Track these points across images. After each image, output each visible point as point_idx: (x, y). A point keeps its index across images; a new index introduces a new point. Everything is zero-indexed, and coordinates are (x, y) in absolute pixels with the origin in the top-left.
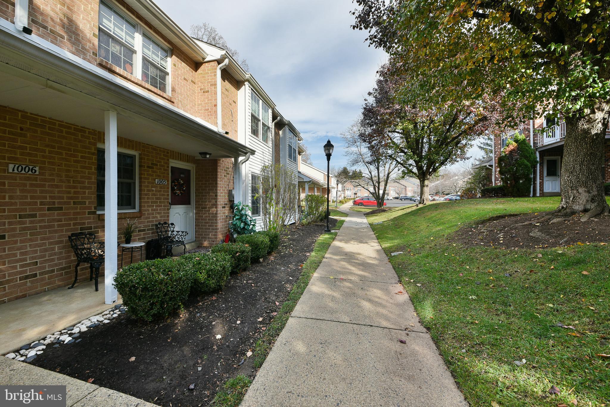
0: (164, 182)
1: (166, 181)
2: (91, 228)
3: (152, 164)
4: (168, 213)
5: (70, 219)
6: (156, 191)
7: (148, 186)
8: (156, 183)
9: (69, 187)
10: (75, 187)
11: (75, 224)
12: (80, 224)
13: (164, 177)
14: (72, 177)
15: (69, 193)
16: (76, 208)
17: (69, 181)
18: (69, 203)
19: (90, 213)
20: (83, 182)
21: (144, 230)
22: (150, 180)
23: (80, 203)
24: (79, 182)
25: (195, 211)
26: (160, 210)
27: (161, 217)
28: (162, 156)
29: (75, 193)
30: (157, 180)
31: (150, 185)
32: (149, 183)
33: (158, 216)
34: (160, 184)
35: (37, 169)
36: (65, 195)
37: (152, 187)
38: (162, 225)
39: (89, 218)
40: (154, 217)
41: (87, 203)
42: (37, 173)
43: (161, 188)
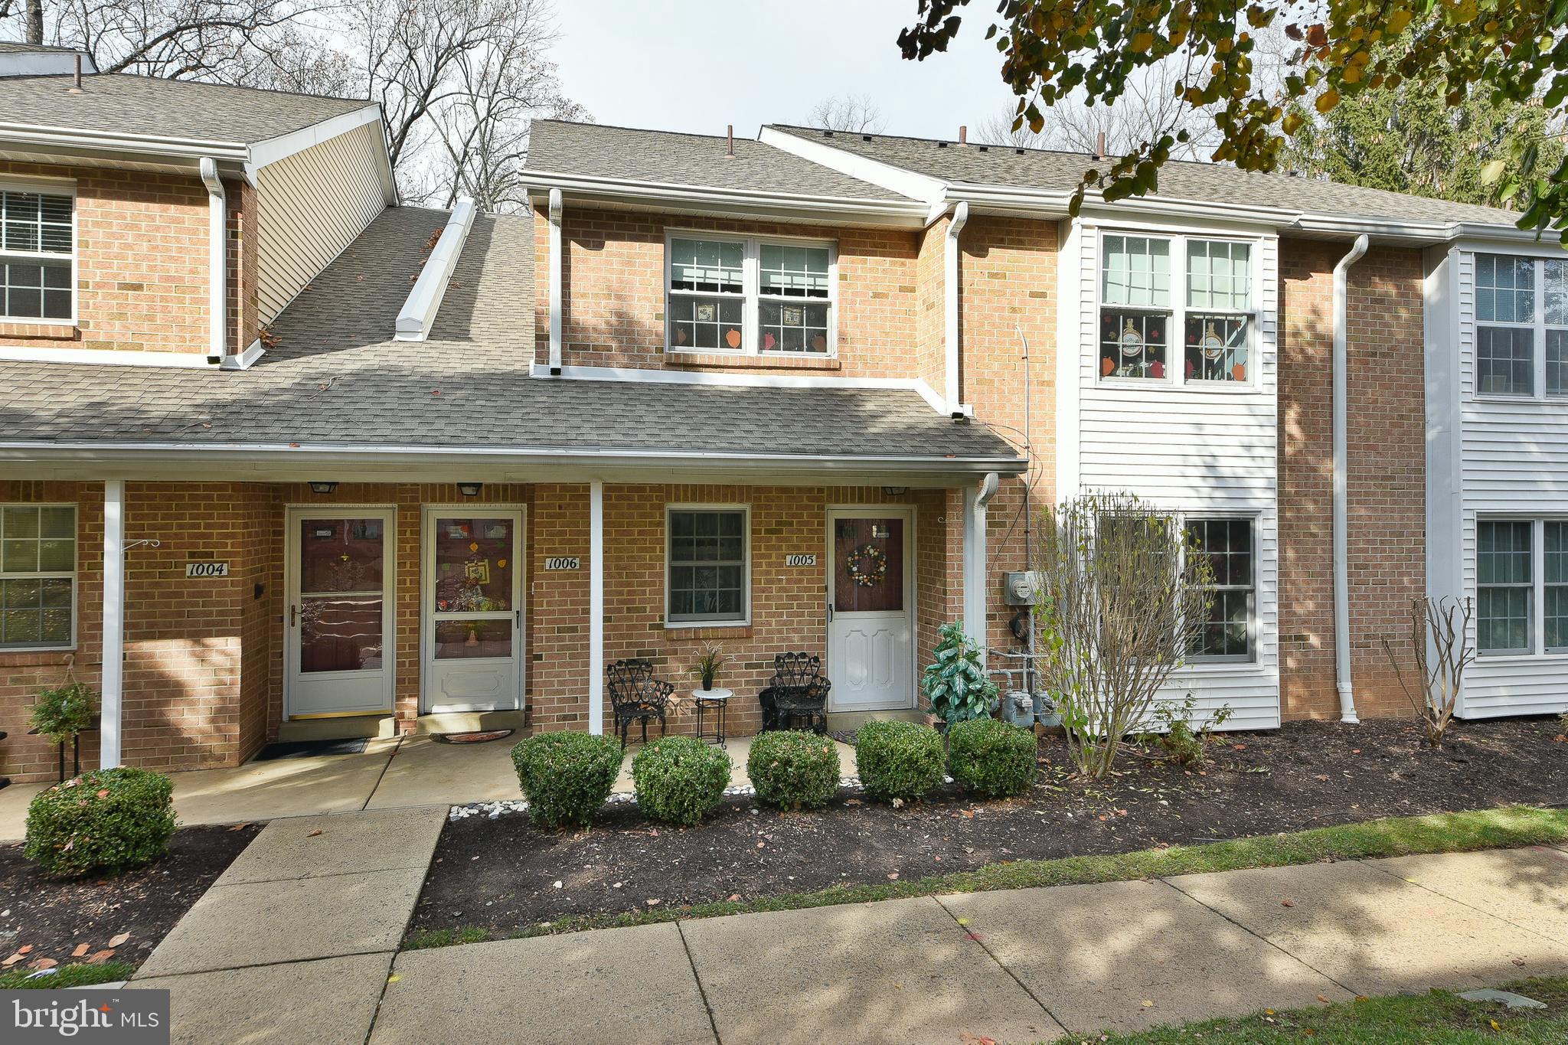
0: (809, 561)
1: (814, 558)
2: (653, 653)
3: (778, 523)
4: (826, 631)
5: (622, 636)
6: (788, 581)
7: (768, 573)
8: (788, 564)
9: (621, 584)
10: (629, 584)
11: (629, 645)
12: (636, 645)
13: (809, 548)
14: (624, 569)
15: (621, 593)
16: (631, 619)
17: (620, 575)
18: (620, 610)
19: (652, 627)
20: (642, 575)
21: (760, 666)
22: (774, 559)
23: (637, 610)
24: (635, 575)
25: (916, 628)
26: (799, 622)
27: (803, 639)
28: (806, 502)
29: (630, 593)
30: (788, 558)
31: (774, 570)
32: (769, 565)
33: (796, 637)
34: (796, 565)
35: (577, 561)
36: (615, 598)
37: (778, 573)
38: (797, 658)
39: (651, 636)
40: (783, 640)
41: (648, 610)
42: (578, 567)
43: (801, 573)
